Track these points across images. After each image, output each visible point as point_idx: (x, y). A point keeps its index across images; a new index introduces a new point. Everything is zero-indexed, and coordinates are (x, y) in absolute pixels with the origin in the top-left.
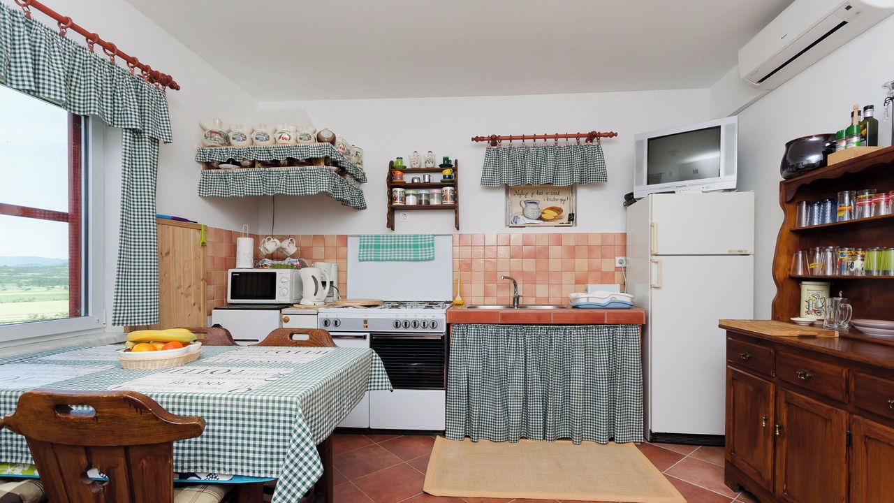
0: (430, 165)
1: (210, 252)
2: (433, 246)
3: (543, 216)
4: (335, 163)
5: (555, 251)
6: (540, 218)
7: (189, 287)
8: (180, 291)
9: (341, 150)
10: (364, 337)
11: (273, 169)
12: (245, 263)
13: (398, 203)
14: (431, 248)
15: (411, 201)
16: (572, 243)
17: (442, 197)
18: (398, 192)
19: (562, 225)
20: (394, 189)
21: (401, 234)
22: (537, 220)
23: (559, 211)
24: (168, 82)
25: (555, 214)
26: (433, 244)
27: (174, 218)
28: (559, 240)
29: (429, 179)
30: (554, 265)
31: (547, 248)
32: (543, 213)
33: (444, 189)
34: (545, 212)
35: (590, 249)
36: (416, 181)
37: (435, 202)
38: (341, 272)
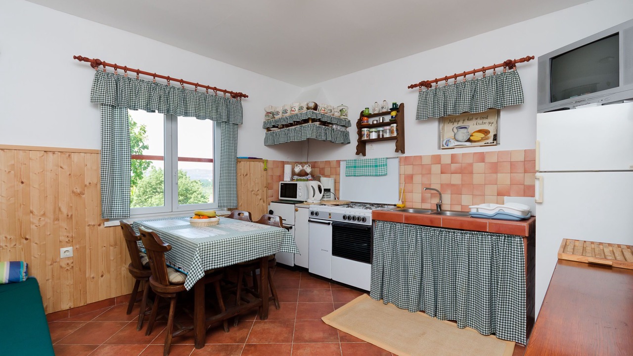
0: (384, 110)
1: (270, 172)
2: (386, 166)
3: (472, 138)
4: (319, 120)
5: (479, 167)
6: (469, 140)
7: (258, 191)
8: (253, 192)
9: (323, 111)
10: (329, 224)
11: (290, 128)
12: (287, 179)
13: (365, 138)
14: (385, 167)
15: (374, 136)
16: (495, 160)
17: (391, 132)
18: (365, 130)
19: (487, 145)
20: (363, 129)
21: (370, 158)
22: (466, 141)
23: (486, 132)
24: (241, 95)
25: (483, 135)
26: (386, 165)
27: (249, 158)
28: (482, 157)
29: (383, 120)
30: (477, 179)
31: (471, 165)
32: (472, 136)
33: (392, 125)
34: (474, 134)
35: (513, 165)
36: (375, 122)
37: (387, 135)
38: (336, 183)
